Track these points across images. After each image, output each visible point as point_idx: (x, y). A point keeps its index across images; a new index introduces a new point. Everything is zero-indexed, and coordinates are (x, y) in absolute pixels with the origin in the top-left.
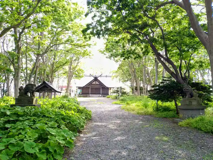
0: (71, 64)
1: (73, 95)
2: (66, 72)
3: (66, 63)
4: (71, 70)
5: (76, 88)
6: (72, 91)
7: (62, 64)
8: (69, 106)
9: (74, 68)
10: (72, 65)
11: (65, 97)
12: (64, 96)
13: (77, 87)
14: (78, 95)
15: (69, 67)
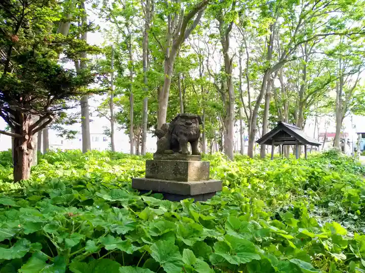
0: (342, 83)
1: (349, 150)
2: (331, 102)
3: (328, 83)
4: (343, 98)
5: (357, 136)
6: (348, 142)
7: (319, 85)
8: (333, 182)
9: (350, 92)
10: (344, 85)
11: (330, 155)
12: (328, 153)
13: (358, 134)
14: (362, 151)
15: (337, 92)
